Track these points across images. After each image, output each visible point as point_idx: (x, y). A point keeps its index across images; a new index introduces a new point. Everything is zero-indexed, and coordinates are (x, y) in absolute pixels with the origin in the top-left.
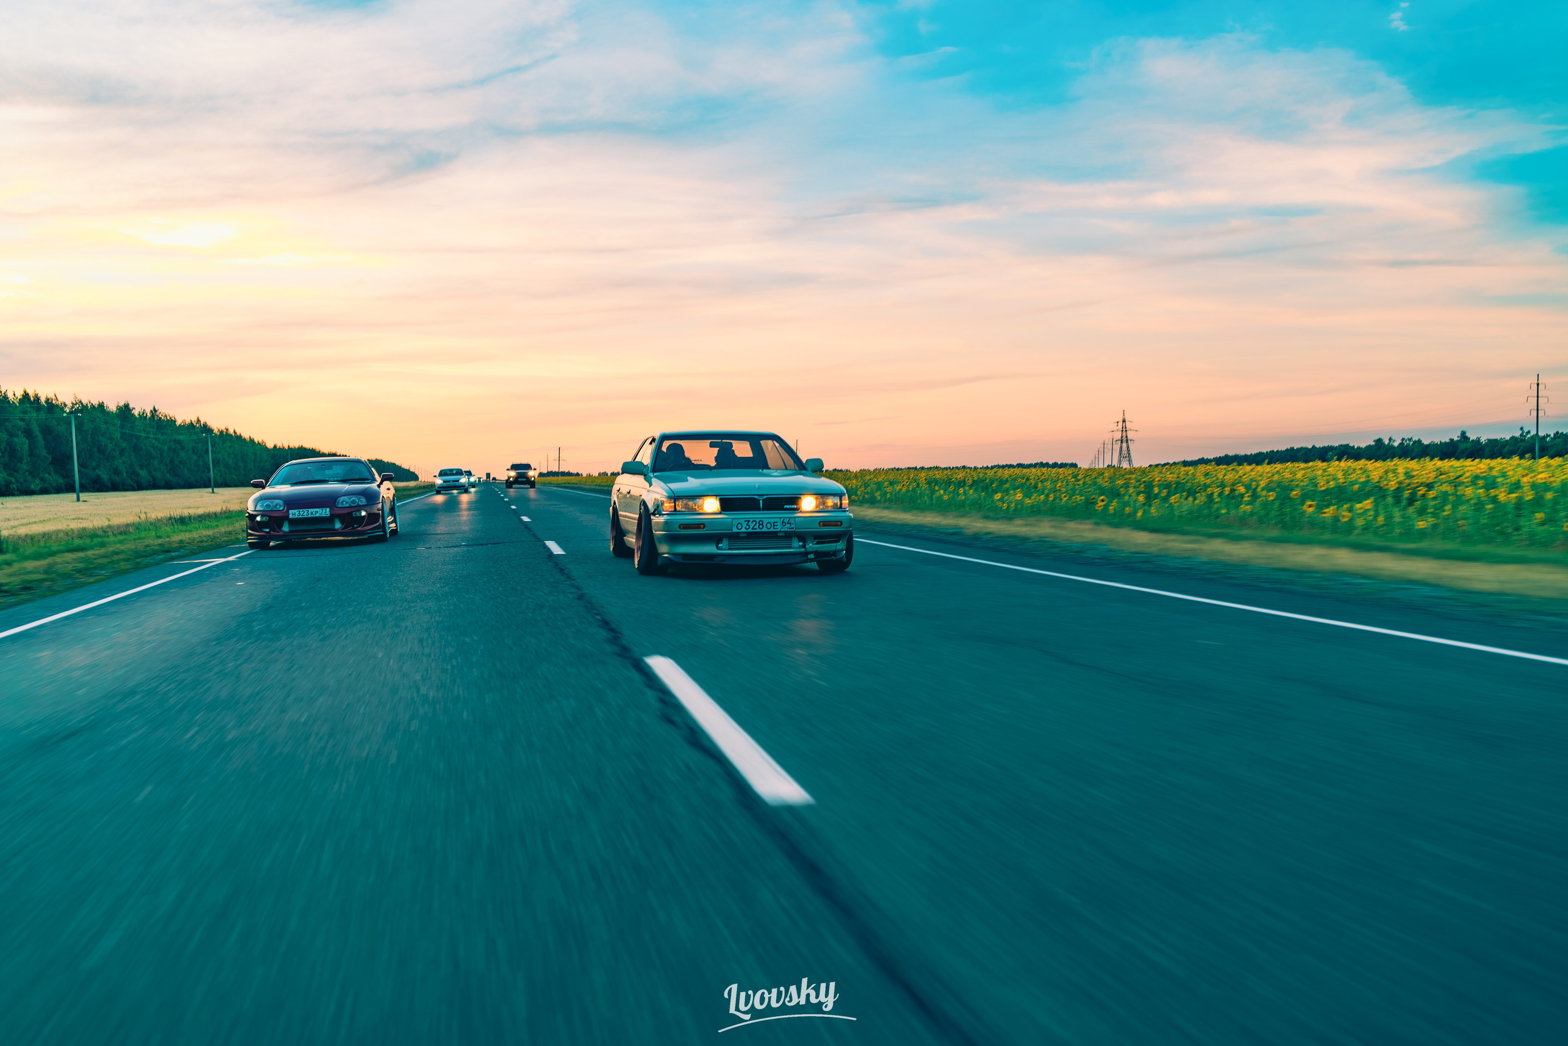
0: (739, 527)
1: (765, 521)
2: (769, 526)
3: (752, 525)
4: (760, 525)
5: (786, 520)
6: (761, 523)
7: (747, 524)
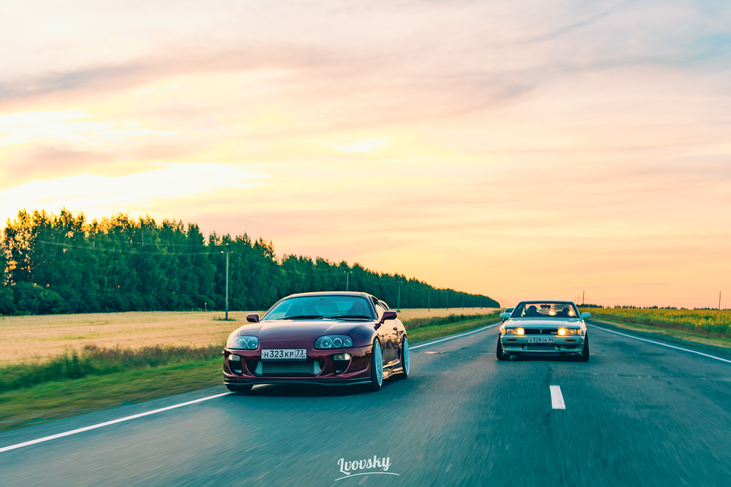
0: (530, 340)
2: (543, 341)
5: (552, 339)
6: (540, 339)
7: (534, 340)
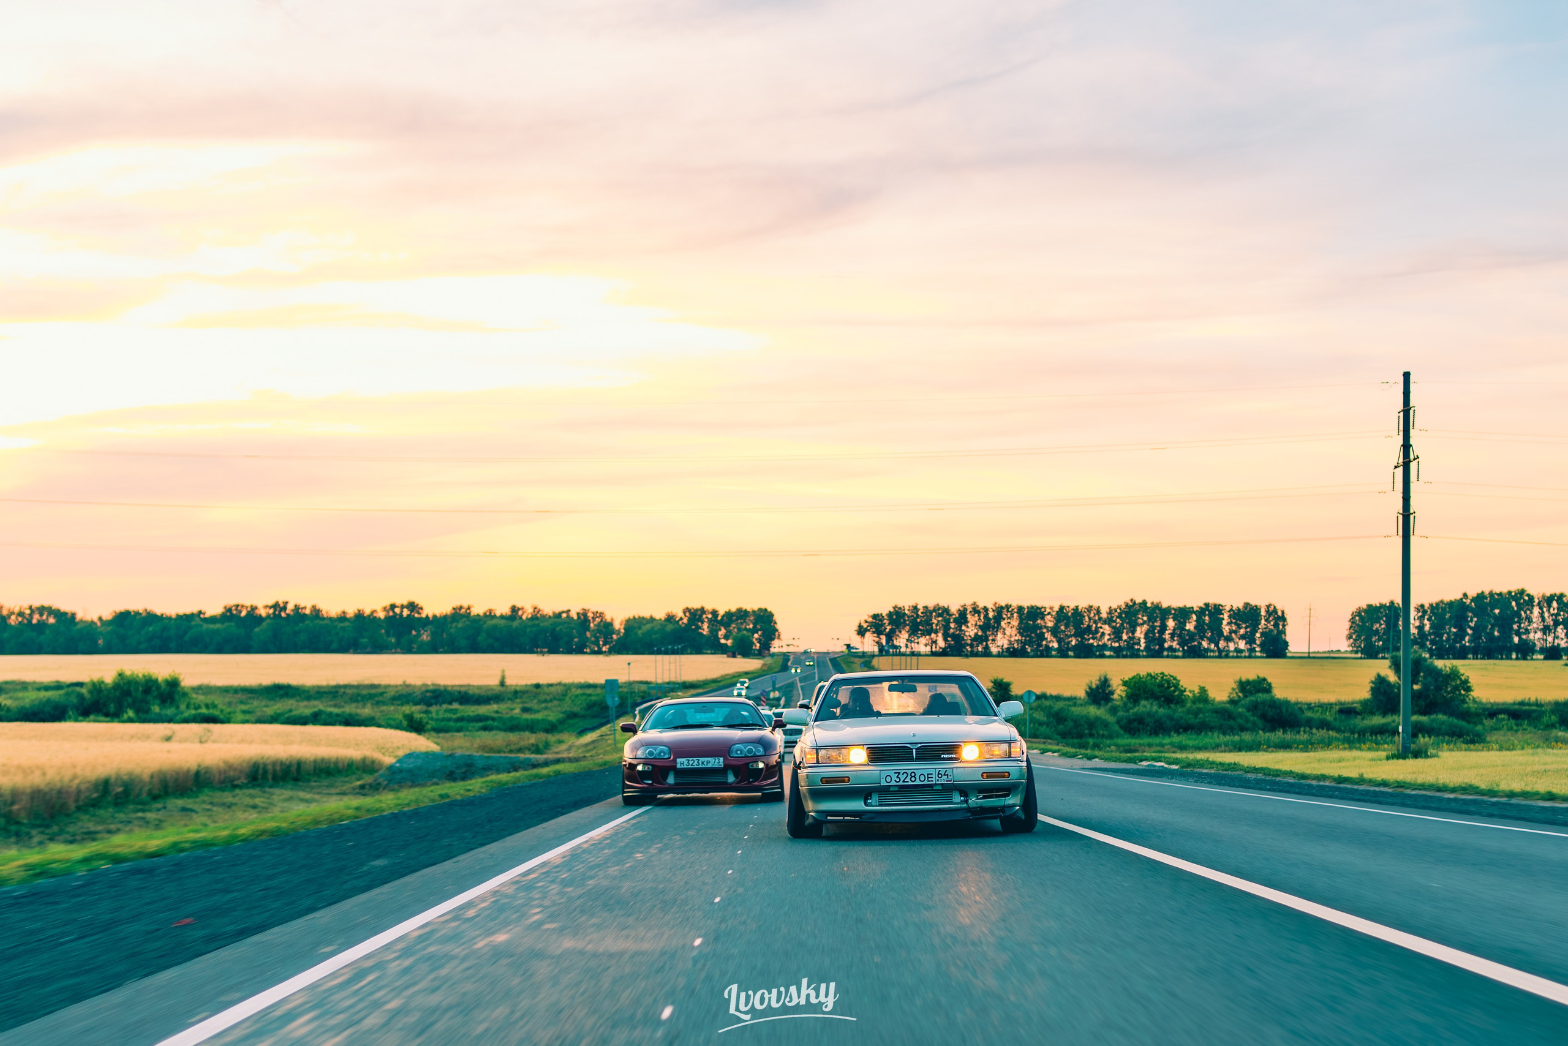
0: (888, 779)
1: (918, 773)
2: (922, 778)
3: (902, 777)
4: (912, 777)
5: (942, 772)
7: (897, 777)
